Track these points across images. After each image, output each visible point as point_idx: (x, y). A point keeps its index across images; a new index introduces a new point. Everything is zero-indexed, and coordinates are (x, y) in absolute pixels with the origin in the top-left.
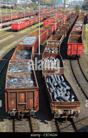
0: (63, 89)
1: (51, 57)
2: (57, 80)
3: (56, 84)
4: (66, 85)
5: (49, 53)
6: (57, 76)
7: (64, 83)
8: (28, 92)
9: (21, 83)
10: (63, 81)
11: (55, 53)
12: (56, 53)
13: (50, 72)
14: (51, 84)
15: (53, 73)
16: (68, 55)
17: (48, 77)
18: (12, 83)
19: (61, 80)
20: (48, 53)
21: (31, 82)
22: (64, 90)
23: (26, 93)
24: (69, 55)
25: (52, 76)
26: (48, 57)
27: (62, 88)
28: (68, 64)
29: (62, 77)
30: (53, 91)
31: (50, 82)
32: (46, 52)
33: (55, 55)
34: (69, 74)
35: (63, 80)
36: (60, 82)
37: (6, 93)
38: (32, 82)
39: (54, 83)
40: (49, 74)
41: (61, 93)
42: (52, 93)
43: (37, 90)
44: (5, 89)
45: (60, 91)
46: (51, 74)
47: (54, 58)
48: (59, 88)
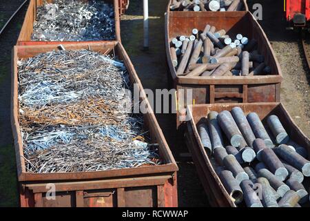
0: (288, 177)
1: (209, 30)
2: (252, 138)
3: (249, 155)
4: (300, 158)
5: (196, 9)
6: (248, 118)
7: (291, 149)
8: (127, 189)
9: (89, 147)
10: (279, 139)
11: (227, 7)
12: (231, 9)
13: (212, 99)
14: (223, 153)
15: (227, 105)
16: (290, 16)
17: (205, 123)
18: (49, 151)
19: (272, 133)
20: (191, 8)
21: (136, 142)
22: (291, 181)
23: (121, 192)
24: (296, 17)
25: (227, 117)
26: (196, 31)
27: (282, 170)
28: (290, 64)
29: (276, 120)
30: (241, 185)
31: (219, 145)
32: (182, 8)
33: (228, 17)
34: (302, 112)
35: (282, 134)
36: (265, 143)
37: (22, 197)
38: (140, 144)
39: (237, 152)
40: (211, 110)
41: (280, 192)
42: (236, 194)
43: (171, 181)
44: (21, 178)
45: (275, 186)
46: (219, 110)
47: (222, 34)
48: (265, 171)
